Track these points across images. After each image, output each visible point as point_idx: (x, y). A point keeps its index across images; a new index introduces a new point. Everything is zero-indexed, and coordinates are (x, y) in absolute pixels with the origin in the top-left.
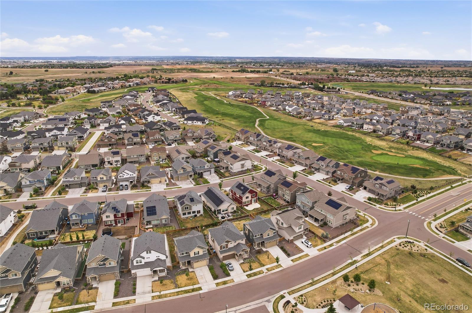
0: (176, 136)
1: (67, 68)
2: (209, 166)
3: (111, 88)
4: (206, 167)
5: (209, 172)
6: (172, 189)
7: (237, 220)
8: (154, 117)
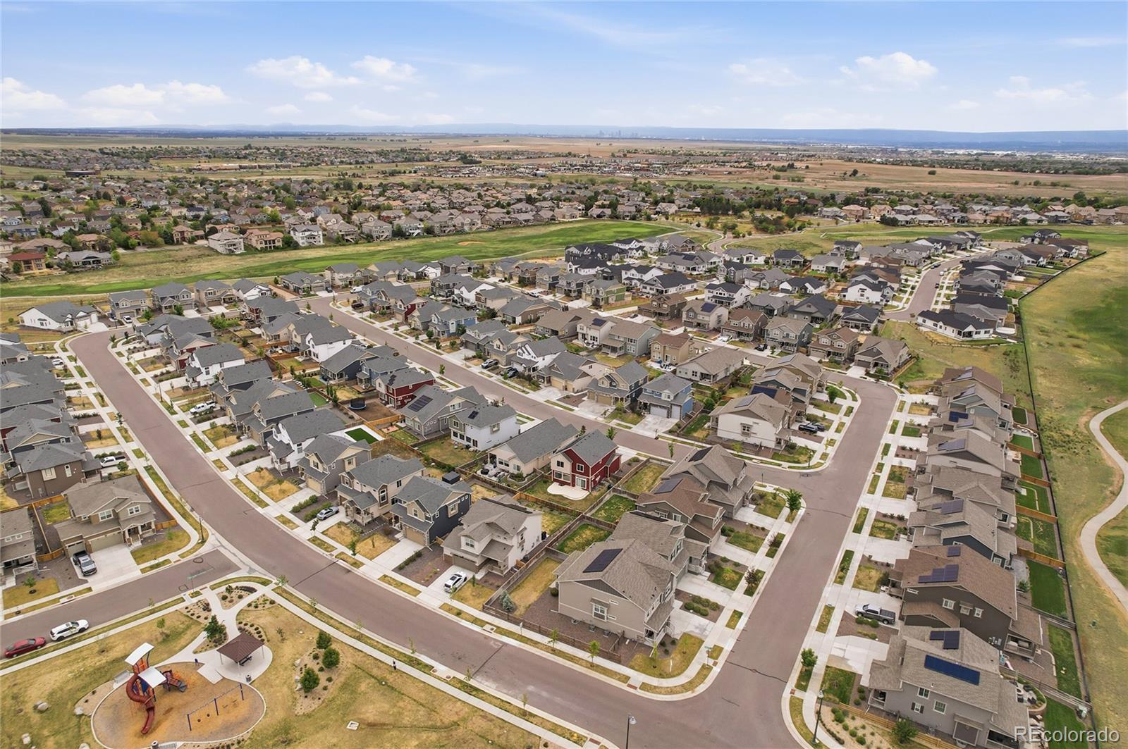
0: (788, 335)
1: (992, 170)
2: (672, 398)
3: (954, 221)
4: (663, 398)
5: (665, 411)
6: (556, 407)
7: (491, 487)
8: (863, 290)
